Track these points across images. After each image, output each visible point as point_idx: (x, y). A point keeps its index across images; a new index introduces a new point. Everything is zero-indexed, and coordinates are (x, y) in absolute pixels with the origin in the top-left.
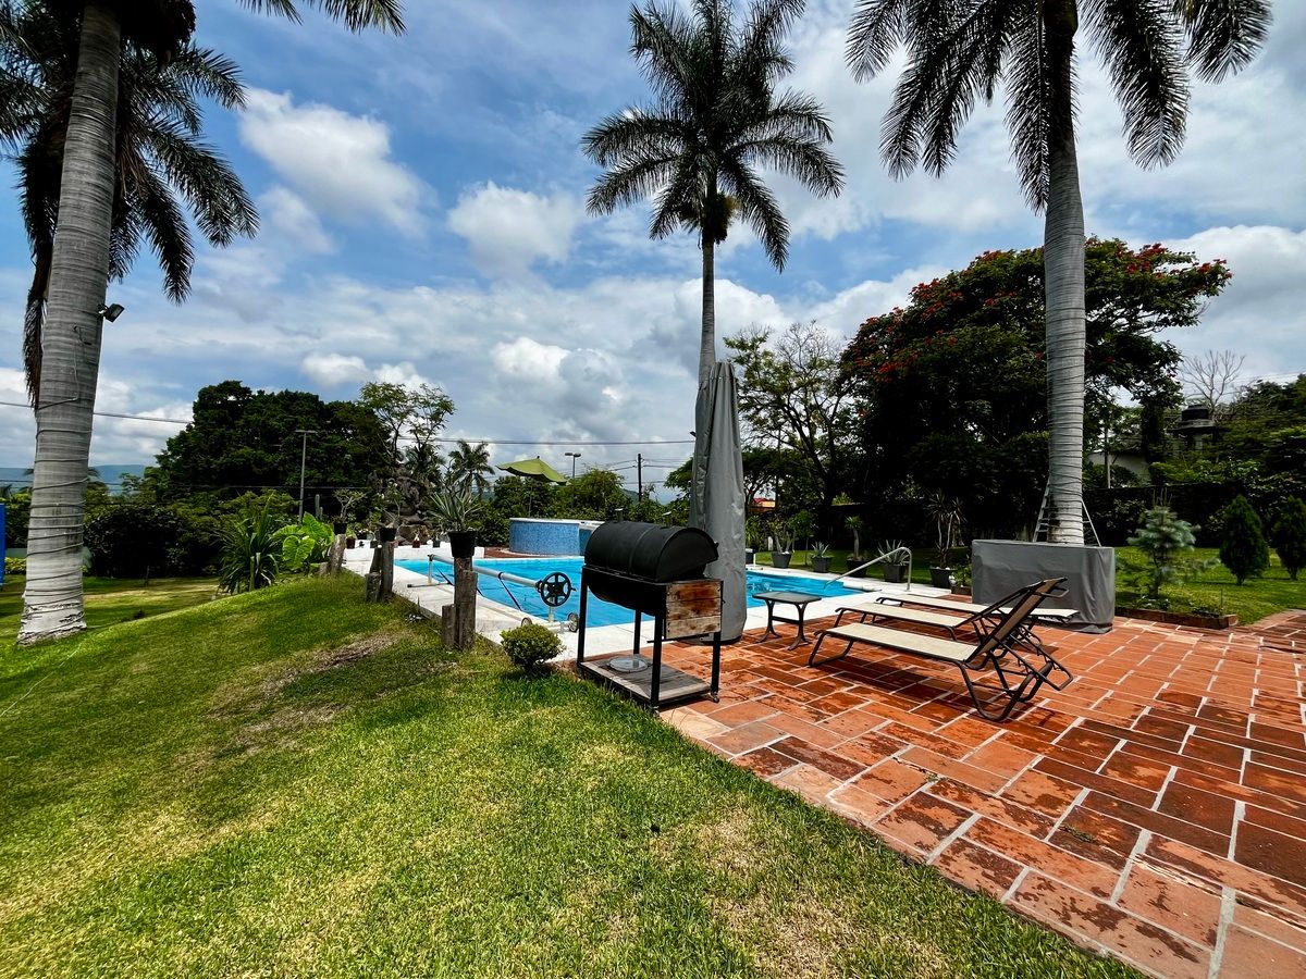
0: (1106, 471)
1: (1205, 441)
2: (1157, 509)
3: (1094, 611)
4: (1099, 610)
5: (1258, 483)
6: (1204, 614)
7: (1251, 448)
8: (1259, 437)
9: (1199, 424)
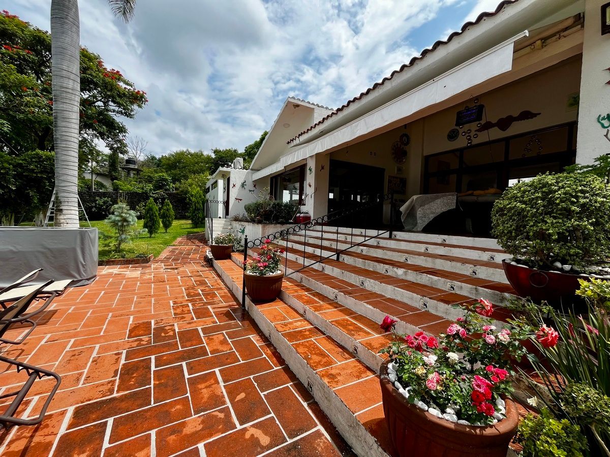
0: (92, 182)
1: (134, 174)
2: (120, 204)
3: (85, 271)
4: (88, 269)
5: (153, 194)
6: (141, 257)
7: (149, 180)
8: (152, 175)
9: (132, 166)
